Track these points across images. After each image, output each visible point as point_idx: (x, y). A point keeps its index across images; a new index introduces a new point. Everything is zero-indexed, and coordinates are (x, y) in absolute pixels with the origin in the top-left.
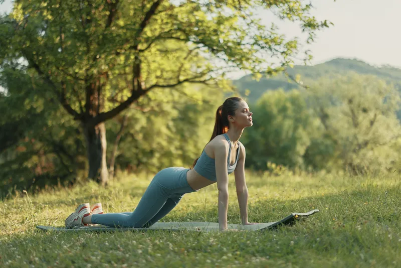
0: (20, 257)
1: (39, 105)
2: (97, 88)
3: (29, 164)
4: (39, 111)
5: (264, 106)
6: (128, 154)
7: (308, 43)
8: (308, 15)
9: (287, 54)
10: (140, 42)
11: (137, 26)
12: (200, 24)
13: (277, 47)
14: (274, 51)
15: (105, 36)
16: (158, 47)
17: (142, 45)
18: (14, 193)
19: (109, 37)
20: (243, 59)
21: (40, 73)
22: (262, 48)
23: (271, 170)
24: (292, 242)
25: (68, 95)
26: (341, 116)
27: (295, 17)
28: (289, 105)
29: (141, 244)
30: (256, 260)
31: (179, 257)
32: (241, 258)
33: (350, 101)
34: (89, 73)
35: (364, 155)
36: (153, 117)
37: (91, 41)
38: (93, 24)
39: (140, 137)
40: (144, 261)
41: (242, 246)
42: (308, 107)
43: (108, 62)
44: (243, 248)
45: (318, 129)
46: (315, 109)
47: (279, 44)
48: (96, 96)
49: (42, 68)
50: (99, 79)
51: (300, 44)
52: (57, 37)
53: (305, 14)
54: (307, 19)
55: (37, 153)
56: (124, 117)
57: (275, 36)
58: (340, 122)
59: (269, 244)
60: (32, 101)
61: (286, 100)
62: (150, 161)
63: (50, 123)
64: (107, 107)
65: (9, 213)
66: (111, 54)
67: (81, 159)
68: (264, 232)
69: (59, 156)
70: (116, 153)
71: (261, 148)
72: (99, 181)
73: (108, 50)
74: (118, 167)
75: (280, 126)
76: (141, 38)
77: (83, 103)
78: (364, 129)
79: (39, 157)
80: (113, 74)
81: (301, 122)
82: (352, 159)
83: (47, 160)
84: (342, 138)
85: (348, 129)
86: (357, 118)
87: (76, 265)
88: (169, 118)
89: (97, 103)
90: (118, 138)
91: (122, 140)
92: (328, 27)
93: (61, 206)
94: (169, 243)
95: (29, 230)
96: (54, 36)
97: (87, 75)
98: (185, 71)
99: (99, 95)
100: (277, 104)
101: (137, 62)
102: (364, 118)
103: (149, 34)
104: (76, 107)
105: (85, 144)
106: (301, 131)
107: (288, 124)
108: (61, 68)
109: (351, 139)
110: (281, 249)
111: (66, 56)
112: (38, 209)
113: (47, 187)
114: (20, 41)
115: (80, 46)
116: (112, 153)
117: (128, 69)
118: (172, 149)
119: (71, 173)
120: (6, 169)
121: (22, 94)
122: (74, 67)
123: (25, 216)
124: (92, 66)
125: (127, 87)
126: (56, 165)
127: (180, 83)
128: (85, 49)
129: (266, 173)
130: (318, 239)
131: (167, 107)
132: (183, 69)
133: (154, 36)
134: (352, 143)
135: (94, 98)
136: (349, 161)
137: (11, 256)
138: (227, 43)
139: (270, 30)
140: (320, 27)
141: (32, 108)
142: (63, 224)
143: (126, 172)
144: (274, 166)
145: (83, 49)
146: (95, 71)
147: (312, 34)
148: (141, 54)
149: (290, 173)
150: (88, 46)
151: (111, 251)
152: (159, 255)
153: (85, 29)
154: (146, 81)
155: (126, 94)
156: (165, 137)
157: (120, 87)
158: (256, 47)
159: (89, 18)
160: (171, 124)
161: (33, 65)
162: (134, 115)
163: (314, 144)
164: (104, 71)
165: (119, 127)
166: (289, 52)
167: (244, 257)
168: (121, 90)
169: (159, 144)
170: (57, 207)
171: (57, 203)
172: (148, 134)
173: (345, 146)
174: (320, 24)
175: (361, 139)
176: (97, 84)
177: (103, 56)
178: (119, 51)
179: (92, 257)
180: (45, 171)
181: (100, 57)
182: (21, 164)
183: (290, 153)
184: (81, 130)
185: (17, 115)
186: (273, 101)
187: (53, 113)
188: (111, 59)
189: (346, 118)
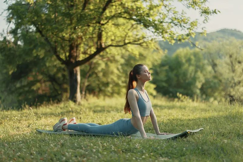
0: (25, 150)
1: (41, 53)
2: (75, 45)
3: (34, 88)
4: (41, 57)
5: (177, 57)
6: (94, 85)
7: (204, 23)
8: (204, 6)
9: (191, 30)
10: (102, 19)
11: (101, 10)
12: (139, 10)
13: (185, 25)
14: (183, 27)
15: (81, 16)
16: (113, 22)
17: (104, 21)
18: (25, 106)
19: (83, 16)
20: (164, 32)
21: (43, 36)
22: (176, 25)
23: (179, 98)
24: (184, 149)
25: (58, 49)
26: (224, 65)
27: (197, 7)
28: (192, 57)
29: (95, 146)
30: (162, 159)
31: (117, 155)
32: (154, 157)
33: (231, 56)
34: (71, 37)
35: (238, 90)
36: (109, 63)
37: (73, 18)
38: (75, 8)
39: (101, 75)
40: (96, 157)
41: (155, 150)
42: (205, 59)
43: (82, 31)
44: (155, 151)
45: (210, 72)
46: (209, 61)
47: (186, 23)
48: (75, 50)
49: (43, 33)
50: (77, 41)
51: (199, 23)
52: (53, 15)
53: (203, 5)
54: (204, 8)
55: (39, 81)
56: (92, 62)
57: (184, 18)
58: (224, 69)
59: (171, 149)
60: (37, 51)
61: (191, 54)
62: (106, 89)
63: (48, 64)
64: (81, 57)
65: (21, 120)
66: (85, 26)
67: (65, 86)
68: (169, 141)
69: (53, 84)
70: (86, 84)
71: (174, 83)
72: (75, 101)
73: (83, 24)
74: (87, 92)
75: (187, 70)
76: (103, 17)
77: (68, 54)
78: (238, 73)
79: (41, 84)
80: (85, 38)
81: (199, 67)
82: (230, 92)
83: (46, 85)
84: (224, 79)
85: (229, 73)
86: (235, 67)
87: (57, 157)
88: (119, 64)
89: (75, 54)
90: (88, 75)
91: (90, 76)
92: (217, 13)
93: (51, 116)
94: (112, 145)
95: (32, 132)
96: (51, 14)
97: (70, 38)
98: (129, 37)
99: (77, 50)
100: (185, 57)
101: (100, 32)
102: (239, 67)
103: (108, 14)
104: (63, 57)
105: (68, 77)
106: (199, 74)
107: (192, 68)
108: (54, 33)
109: (230, 79)
110: (178, 152)
111: (58, 26)
112: (38, 118)
113: (44, 102)
114: (31, 17)
115: (66, 20)
116: (84, 83)
117: (94, 36)
118: (120, 82)
119: (59, 94)
120: (21, 90)
121: (32, 46)
122: (63, 33)
123: (30, 122)
124: (73, 33)
125: (94, 46)
126: (51, 89)
127: (125, 44)
128: (69, 22)
129: (176, 100)
130: (200, 148)
131: (118, 58)
132: (127, 36)
133: (111, 16)
134: (231, 82)
135: (74, 52)
136: (228, 93)
137: (20, 150)
138: (155, 22)
139: (181, 14)
140: (212, 14)
141: (37, 55)
142: (52, 129)
143: (92, 96)
144: (181, 95)
145: (68, 22)
146: (74, 36)
147: (207, 17)
148: (102, 26)
149: (190, 101)
150: (71, 20)
151: (78, 150)
152: (105, 153)
153: (70, 10)
154: (105, 43)
155: (93, 50)
156: (116, 75)
157: (89, 45)
158: (172, 24)
159: (72, 4)
160: (120, 67)
161: (38, 30)
162: (97, 61)
163: (207, 82)
164: (80, 36)
165: (88, 68)
166: (192, 28)
167: (155, 157)
168: (90, 47)
169: (112, 79)
170: (49, 117)
171: (49, 114)
172: (106, 73)
173: (226, 84)
174: (212, 11)
175: (236, 80)
176: (76, 43)
177: (80, 27)
178: (89, 24)
179: (66, 153)
180: (44, 92)
181: (78, 28)
182: (30, 87)
183: (192, 87)
184: (66, 69)
185: (29, 59)
186: (183, 54)
187: (50, 59)
188: (84, 29)
189: (228, 66)
